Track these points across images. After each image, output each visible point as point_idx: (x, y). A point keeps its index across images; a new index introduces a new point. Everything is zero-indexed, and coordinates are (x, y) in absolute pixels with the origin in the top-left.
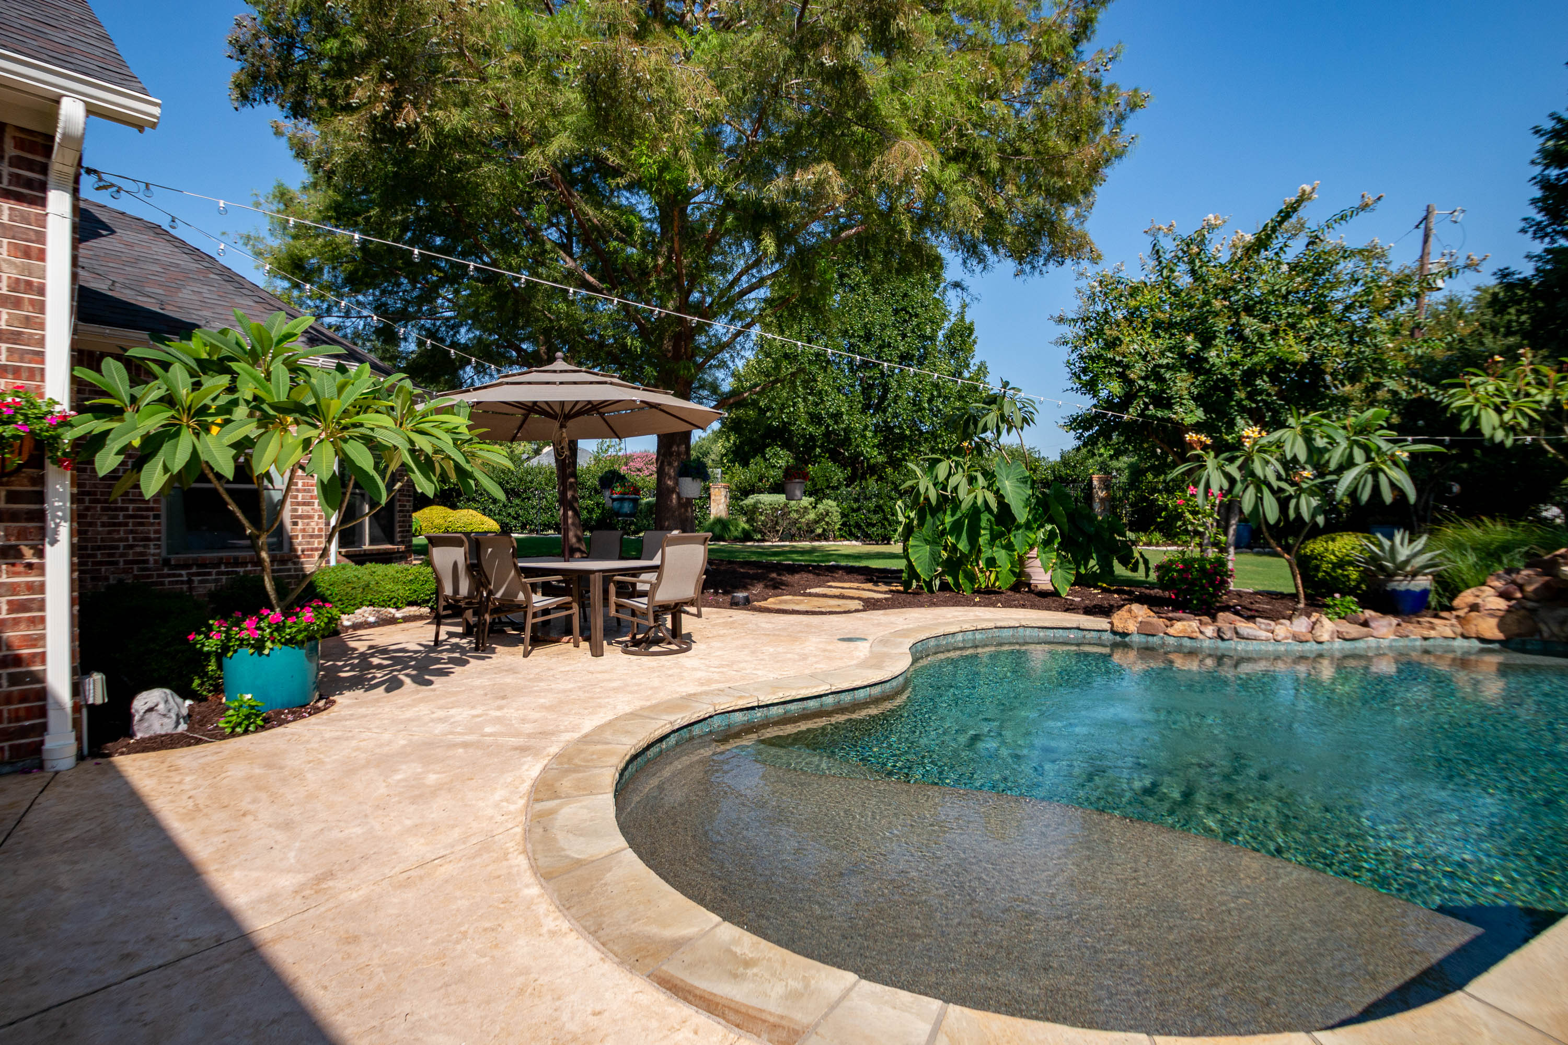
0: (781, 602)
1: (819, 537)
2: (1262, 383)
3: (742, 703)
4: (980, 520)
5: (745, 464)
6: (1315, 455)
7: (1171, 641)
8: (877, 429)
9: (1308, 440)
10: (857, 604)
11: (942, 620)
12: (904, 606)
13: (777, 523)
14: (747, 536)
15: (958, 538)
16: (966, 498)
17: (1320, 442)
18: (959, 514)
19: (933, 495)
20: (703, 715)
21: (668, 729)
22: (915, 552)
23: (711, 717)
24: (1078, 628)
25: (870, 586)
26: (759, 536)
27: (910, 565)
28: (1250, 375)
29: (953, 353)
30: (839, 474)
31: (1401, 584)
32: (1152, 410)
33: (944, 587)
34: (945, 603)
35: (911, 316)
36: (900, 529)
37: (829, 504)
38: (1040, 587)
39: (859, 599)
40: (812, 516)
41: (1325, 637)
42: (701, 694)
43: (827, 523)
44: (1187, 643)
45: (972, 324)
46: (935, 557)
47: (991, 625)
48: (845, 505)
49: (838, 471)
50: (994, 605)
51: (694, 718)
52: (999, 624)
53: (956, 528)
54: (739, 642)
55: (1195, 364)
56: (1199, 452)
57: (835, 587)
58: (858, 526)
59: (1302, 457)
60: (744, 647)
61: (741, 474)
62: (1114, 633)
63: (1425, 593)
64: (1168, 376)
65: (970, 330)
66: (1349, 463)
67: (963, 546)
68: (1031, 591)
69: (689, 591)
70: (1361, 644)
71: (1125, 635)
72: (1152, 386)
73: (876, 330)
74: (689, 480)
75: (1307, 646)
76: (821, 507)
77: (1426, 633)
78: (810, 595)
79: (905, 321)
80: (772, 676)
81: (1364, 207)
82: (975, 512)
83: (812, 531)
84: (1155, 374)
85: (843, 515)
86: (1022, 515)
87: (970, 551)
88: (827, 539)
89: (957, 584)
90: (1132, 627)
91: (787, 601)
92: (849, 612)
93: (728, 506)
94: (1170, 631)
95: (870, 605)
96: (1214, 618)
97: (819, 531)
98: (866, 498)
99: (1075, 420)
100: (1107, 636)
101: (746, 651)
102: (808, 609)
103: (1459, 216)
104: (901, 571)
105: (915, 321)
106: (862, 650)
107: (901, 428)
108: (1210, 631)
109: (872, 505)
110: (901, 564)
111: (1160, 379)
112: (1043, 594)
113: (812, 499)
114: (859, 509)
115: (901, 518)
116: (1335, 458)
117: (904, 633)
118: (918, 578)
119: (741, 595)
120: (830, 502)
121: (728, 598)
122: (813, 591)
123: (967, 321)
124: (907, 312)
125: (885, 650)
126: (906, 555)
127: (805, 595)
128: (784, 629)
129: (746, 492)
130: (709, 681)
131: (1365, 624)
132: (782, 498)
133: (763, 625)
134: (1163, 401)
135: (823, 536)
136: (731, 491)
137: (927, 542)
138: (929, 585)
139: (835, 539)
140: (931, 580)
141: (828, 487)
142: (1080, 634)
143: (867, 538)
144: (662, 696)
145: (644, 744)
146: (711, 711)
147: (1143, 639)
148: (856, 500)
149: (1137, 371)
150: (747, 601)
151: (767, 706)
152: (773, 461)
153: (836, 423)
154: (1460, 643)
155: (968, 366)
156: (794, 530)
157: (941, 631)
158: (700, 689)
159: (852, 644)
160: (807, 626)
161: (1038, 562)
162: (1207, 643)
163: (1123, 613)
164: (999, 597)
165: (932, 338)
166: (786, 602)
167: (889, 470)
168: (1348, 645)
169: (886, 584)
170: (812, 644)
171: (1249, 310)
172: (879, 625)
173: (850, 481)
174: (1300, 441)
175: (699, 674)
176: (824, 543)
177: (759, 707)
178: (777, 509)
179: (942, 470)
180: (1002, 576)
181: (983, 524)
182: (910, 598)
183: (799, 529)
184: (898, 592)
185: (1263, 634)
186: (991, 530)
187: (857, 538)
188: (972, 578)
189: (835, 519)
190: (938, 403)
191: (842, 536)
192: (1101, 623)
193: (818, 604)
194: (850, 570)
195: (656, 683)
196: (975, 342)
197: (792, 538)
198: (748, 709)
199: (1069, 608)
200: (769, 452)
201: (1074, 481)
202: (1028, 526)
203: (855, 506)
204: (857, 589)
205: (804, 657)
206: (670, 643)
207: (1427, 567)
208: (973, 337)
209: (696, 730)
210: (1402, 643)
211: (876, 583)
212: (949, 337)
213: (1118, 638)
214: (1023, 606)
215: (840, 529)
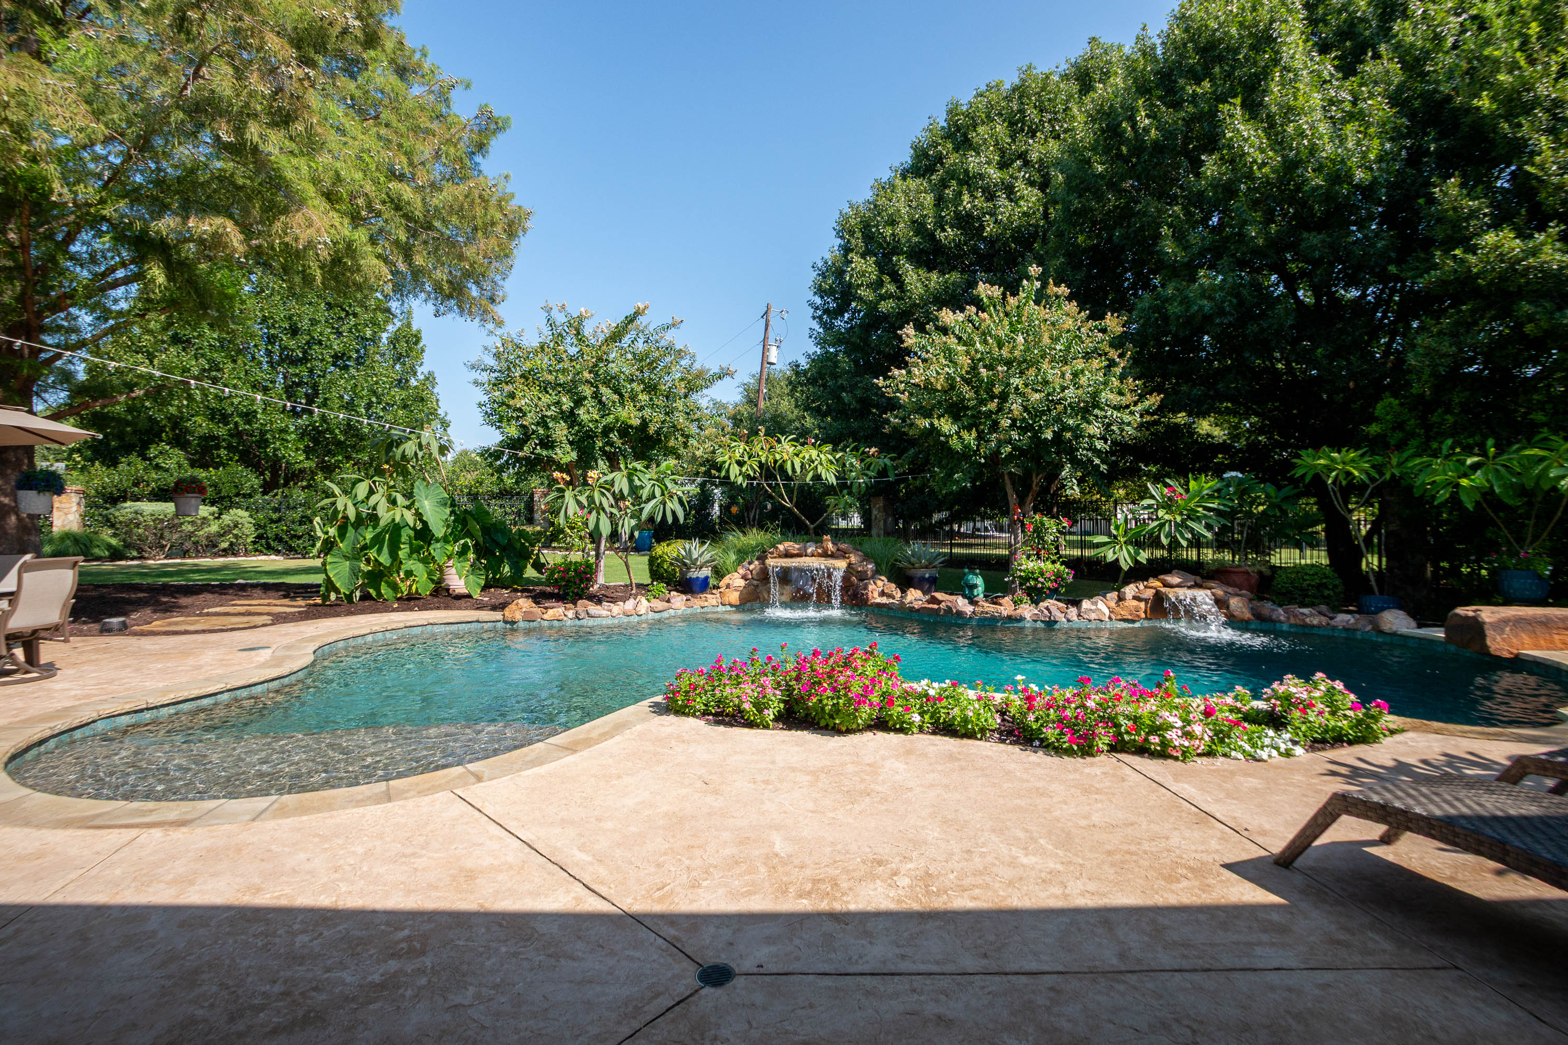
0: (170, 624)
1: (225, 552)
2: (614, 436)
3: (128, 707)
4: (400, 536)
5: (114, 463)
6: (634, 490)
7: (546, 624)
8: (303, 433)
9: (631, 481)
10: (266, 619)
11: (354, 626)
12: (320, 617)
13: (162, 537)
14: (116, 555)
15: (379, 552)
16: (385, 515)
17: (638, 483)
18: (378, 530)
19: (351, 513)
20: (85, 720)
21: (48, 733)
22: (334, 569)
23: (94, 722)
24: (478, 621)
25: (286, 601)
26: (135, 554)
27: (329, 580)
28: (607, 430)
29: (398, 358)
30: (252, 481)
31: (694, 574)
32: (538, 450)
33: (366, 597)
34: (363, 612)
35: (348, 314)
36: (318, 544)
37: (240, 515)
38: (457, 591)
39: (268, 614)
40: (214, 528)
41: (643, 611)
42: (80, 705)
43: (236, 536)
44: (556, 623)
45: (419, 331)
46: (355, 572)
47: (402, 625)
48: (260, 516)
49: (252, 477)
50: (411, 610)
51: (76, 723)
52: (408, 624)
53: (377, 541)
54: (119, 664)
55: (570, 418)
56: (562, 486)
57: (240, 604)
58: (278, 539)
59: (626, 492)
60: (125, 667)
61: (103, 476)
62: (506, 622)
63: (707, 578)
64: (550, 425)
65: (417, 338)
66: (652, 496)
67: (384, 559)
68: (449, 595)
69: (53, 615)
70: (665, 615)
71: (513, 623)
72: (541, 431)
73: (305, 324)
74: (32, 494)
75: (631, 619)
76: (227, 518)
77: (703, 604)
78: (208, 614)
79: (340, 318)
80: (161, 685)
81: (674, 325)
82: (395, 529)
83: (215, 546)
84: (543, 422)
85: (258, 526)
86: (439, 530)
87: (392, 564)
88: (235, 555)
89: (380, 595)
90: (518, 616)
91: (177, 621)
92: (255, 627)
93: (83, 517)
94: (545, 617)
95: (279, 619)
96: (575, 604)
97: (225, 545)
98: (288, 508)
99: (487, 451)
100: (500, 625)
101: (129, 670)
102: (205, 628)
103: (785, 316)
104: (319, 586)
105: (353, 321)
106: (265, 655)
107: (332, 432)
108: (571, 614)
109: (297, 516)
110: (319, 579)
111: (546, 427)
112: (459, 597)
113: (214, 509)
114: (279, 520)
115: (319, 533)
116: (645, 493)
117: (312, 639)
118: (337, 591)
119: (115, 621)
120: (241, 512)
121: (96, 626)
122: (210, 610)
123: (415, 327)
124: (344, 310)
125: (288, 653)
126: (323, 569)
127: (201, 615)
128: (173, 648)
129: (115, 498)
130: (88, 696)
131: (668, 601)
132: (169, 508)
133: (148, 647)
134: (548, 443)
135: (231, 551)
136: (87, 496)
137: (346, 558)
138: (349, 598)
139: (247, 553)
140: (352, 592)
141: (237, 495)
142: (480, 625)
143: (290, 551)
144: (31, 713)
145: (23, 745)
146: (94, 715)
147: (526, 625)
148: (276, 510)
149: (529, 420)
150: (124, 626)
151: (156, 707)
152: (159, 461)
153: (249, 422)
154: (721, 608)
155: (415, 374)
156: (188, 545)
157: (350, 634)
158: (77, 703)
159: (253, 653)
160: (203, 642)
161: (453, 571)
162: (569, 623)
163: (513, 606)
164: (417, 602)
165: (375, 340)
166: (176, 624)
167: (319, 477)
168: (657, 616)
169: (304, 598)
170: (208, 657)
171: (606, 383)
172: (285, 635)
173: (267, 488)
174: (625, 480)
175: (73, 693)
176: (232, 559)
177: (148, 709)
178: (162, 521)
179: (362, 490)
180: (422, 583)
181: (404, 538)
182: (328, 609)
183: (196, 543)
184: (316, 605)
185: (605, 613)
186: (411, 544)
187: (278, 552)
188: (395, 587)
189: (247, 532)
190: (378, 409)
191: (256, 550)
192: (498, 615)
193: (218, 622)
194: (266, 587)
195: (20, 704)
196: (423, 351)
197: (185, 554)
198: (136, 712)
199: (480, 607)
200: (152, 452)
201: (518, 494)
202: (445, 540)
203: (275, 516)
204: (269, 605)
205: (199, 667)
206: (27, 672)
207: (708, 562)
208: (421, 345)
209: (78, 734)
210: (689, 611)
211: (293, 599)
212: (394, 341)
213: (508, 626)
214: (438, 608)
215: (254, 543)
